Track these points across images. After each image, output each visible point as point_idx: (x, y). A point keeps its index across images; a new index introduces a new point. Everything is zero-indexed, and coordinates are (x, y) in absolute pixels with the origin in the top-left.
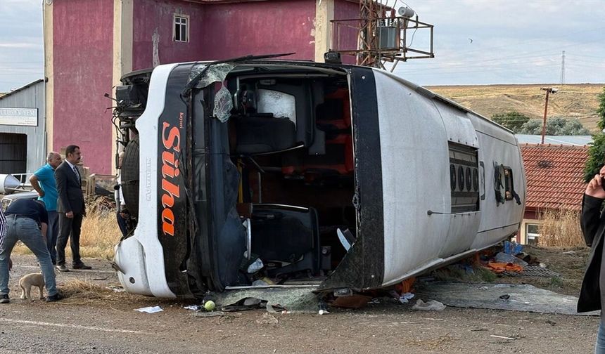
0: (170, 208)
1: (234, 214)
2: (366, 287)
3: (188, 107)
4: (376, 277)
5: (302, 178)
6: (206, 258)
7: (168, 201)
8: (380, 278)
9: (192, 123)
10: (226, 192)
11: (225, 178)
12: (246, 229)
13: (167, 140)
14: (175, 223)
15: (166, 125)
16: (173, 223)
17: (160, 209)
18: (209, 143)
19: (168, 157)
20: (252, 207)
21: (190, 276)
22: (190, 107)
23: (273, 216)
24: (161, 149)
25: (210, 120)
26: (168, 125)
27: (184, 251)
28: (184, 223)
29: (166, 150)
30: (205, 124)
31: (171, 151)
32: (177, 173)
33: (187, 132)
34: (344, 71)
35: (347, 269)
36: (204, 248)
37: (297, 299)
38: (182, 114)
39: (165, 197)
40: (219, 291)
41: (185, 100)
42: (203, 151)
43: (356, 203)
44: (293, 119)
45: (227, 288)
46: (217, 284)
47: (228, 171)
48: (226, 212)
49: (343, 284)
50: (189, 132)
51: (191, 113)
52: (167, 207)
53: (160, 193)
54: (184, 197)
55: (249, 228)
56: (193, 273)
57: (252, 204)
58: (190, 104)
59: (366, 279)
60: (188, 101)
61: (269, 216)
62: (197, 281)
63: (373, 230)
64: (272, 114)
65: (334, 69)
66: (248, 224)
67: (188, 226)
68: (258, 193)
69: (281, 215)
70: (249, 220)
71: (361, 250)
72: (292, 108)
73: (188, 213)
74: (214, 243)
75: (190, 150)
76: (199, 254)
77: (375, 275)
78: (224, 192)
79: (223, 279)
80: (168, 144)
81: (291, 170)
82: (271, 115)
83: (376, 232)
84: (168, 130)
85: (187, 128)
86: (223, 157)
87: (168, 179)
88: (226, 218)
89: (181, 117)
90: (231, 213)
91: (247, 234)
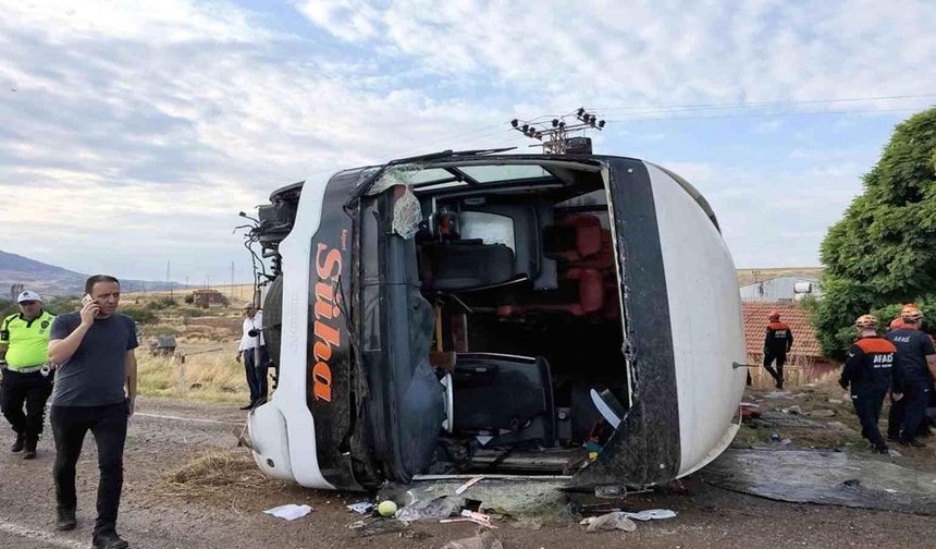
0: (325, 362)
1: (425, 369)
2: (650, 483)
3: (354, 221)
4: (667, 468)
5: (522, 320)
6: (380, 435)
7: (323, 351)
8: (673, 468)
9: (361, 243)
10: (413, 338)
11: (410, 317)
12: (445, 389)
13: (322, 266)
14: (332, 383)
15: (321, 247)
16: (329, 382)
17: (311, 361)
18: (384, 269)
19: (324, 291)
20: (455, 357)
21: (354, 460)
22: (358, 221)
23: (484, 370)
24: (314, 278)
25: (387, 236)
26: (325, 247)
27: (346, 422)
28: (345, 384)
29: (320, 280)
30: (379, 242)
31: (328, 282)
32: (336, 312)
33: (353, 256)
34: (598, 164)
35: (617, 456)
36: (377, 419)
37: (532, 500)
38: (345, 231)
39: (318, 345)
40: (402, 482)
41: (350, 212)
42: (376, 280)
43: (628, 352)
44: (511, 245)
45: (415, 477)
46: (400, 472)
47: (416, 308)
48: (413, 367)
49: (610, 479)
50: (356, 255)
51: (358, 230)
52: (321, 360)
53: (312, 339)
54: (347, 345)
55: (450, 389)
56: (361, 456)
57: (455, 353)
58: (357, 217)
59: (650, 470)
60: (354, 214)
61: (478, 370)
62: (366, 468)
63: (660, 395)
64: (481, 240)
65: (581, 162)
66: (448, 381)
67: (352, 387)
68: (463, 339)
69: (497, 367)
70: (449, 376)
71: (640, 425)
72: (509, 232)
73: (352, 369)
74: (393, 411)
75: (357, 281)
76: (369, 429)
77: (666, 463)
78: (410, 339)
79: (408, 465)
80: (324, 273)
81: (508, 310)
82: (479, 242)
83: (664, 397)
84: (324, 253)
85: (353, 249)
86: (408, 289)
87: (324, 320)
88: (412, 374)
89: (344, 235)
90: (422, 367)
91: (447, 396)
